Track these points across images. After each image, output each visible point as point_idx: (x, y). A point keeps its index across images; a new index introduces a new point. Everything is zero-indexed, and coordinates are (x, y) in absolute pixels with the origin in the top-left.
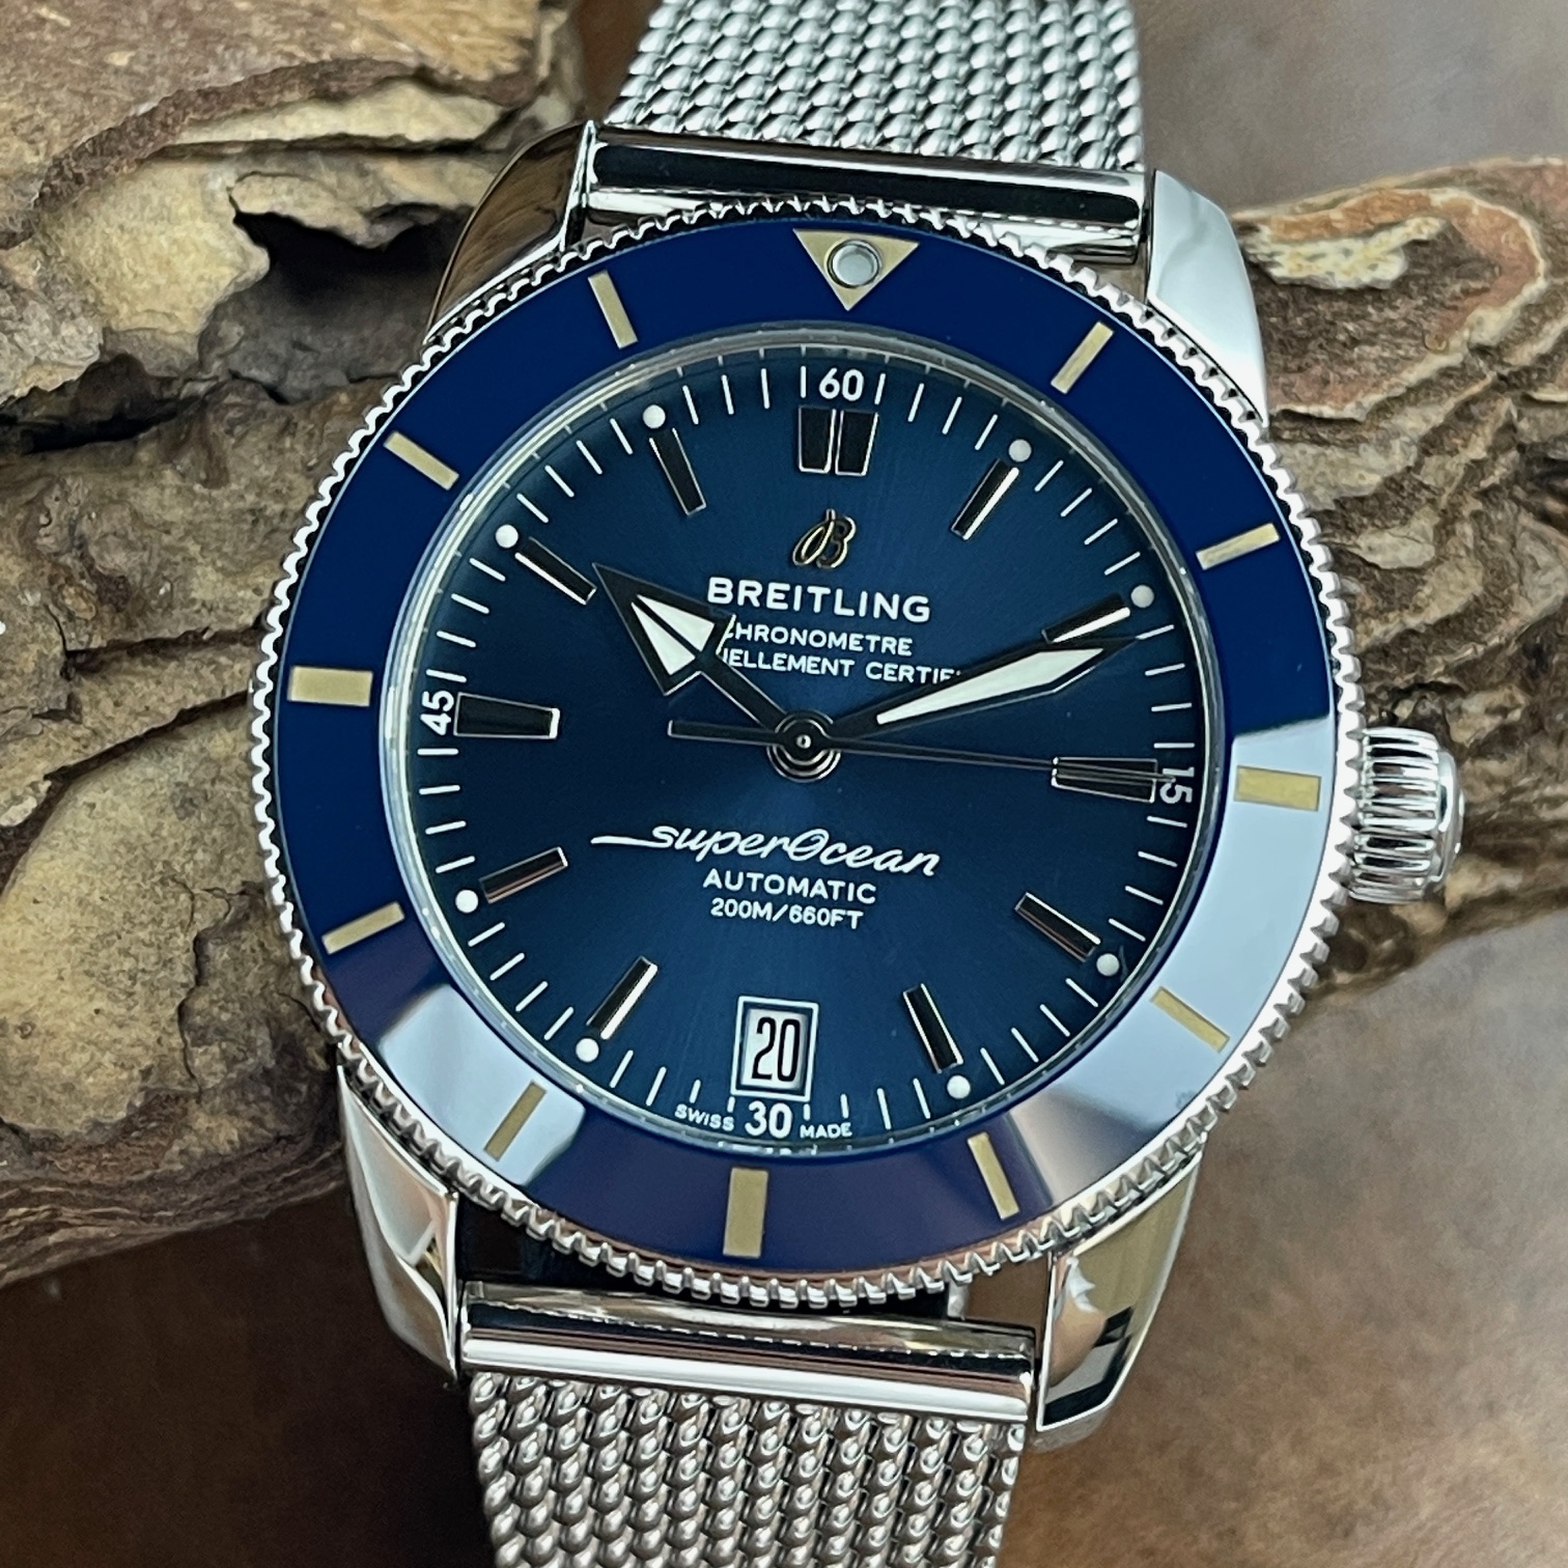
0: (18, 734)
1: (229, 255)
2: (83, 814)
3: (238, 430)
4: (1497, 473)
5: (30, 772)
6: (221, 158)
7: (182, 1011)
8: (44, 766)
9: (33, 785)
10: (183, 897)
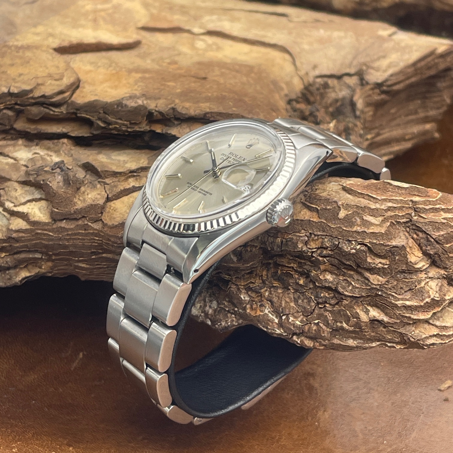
4: (403, 220)
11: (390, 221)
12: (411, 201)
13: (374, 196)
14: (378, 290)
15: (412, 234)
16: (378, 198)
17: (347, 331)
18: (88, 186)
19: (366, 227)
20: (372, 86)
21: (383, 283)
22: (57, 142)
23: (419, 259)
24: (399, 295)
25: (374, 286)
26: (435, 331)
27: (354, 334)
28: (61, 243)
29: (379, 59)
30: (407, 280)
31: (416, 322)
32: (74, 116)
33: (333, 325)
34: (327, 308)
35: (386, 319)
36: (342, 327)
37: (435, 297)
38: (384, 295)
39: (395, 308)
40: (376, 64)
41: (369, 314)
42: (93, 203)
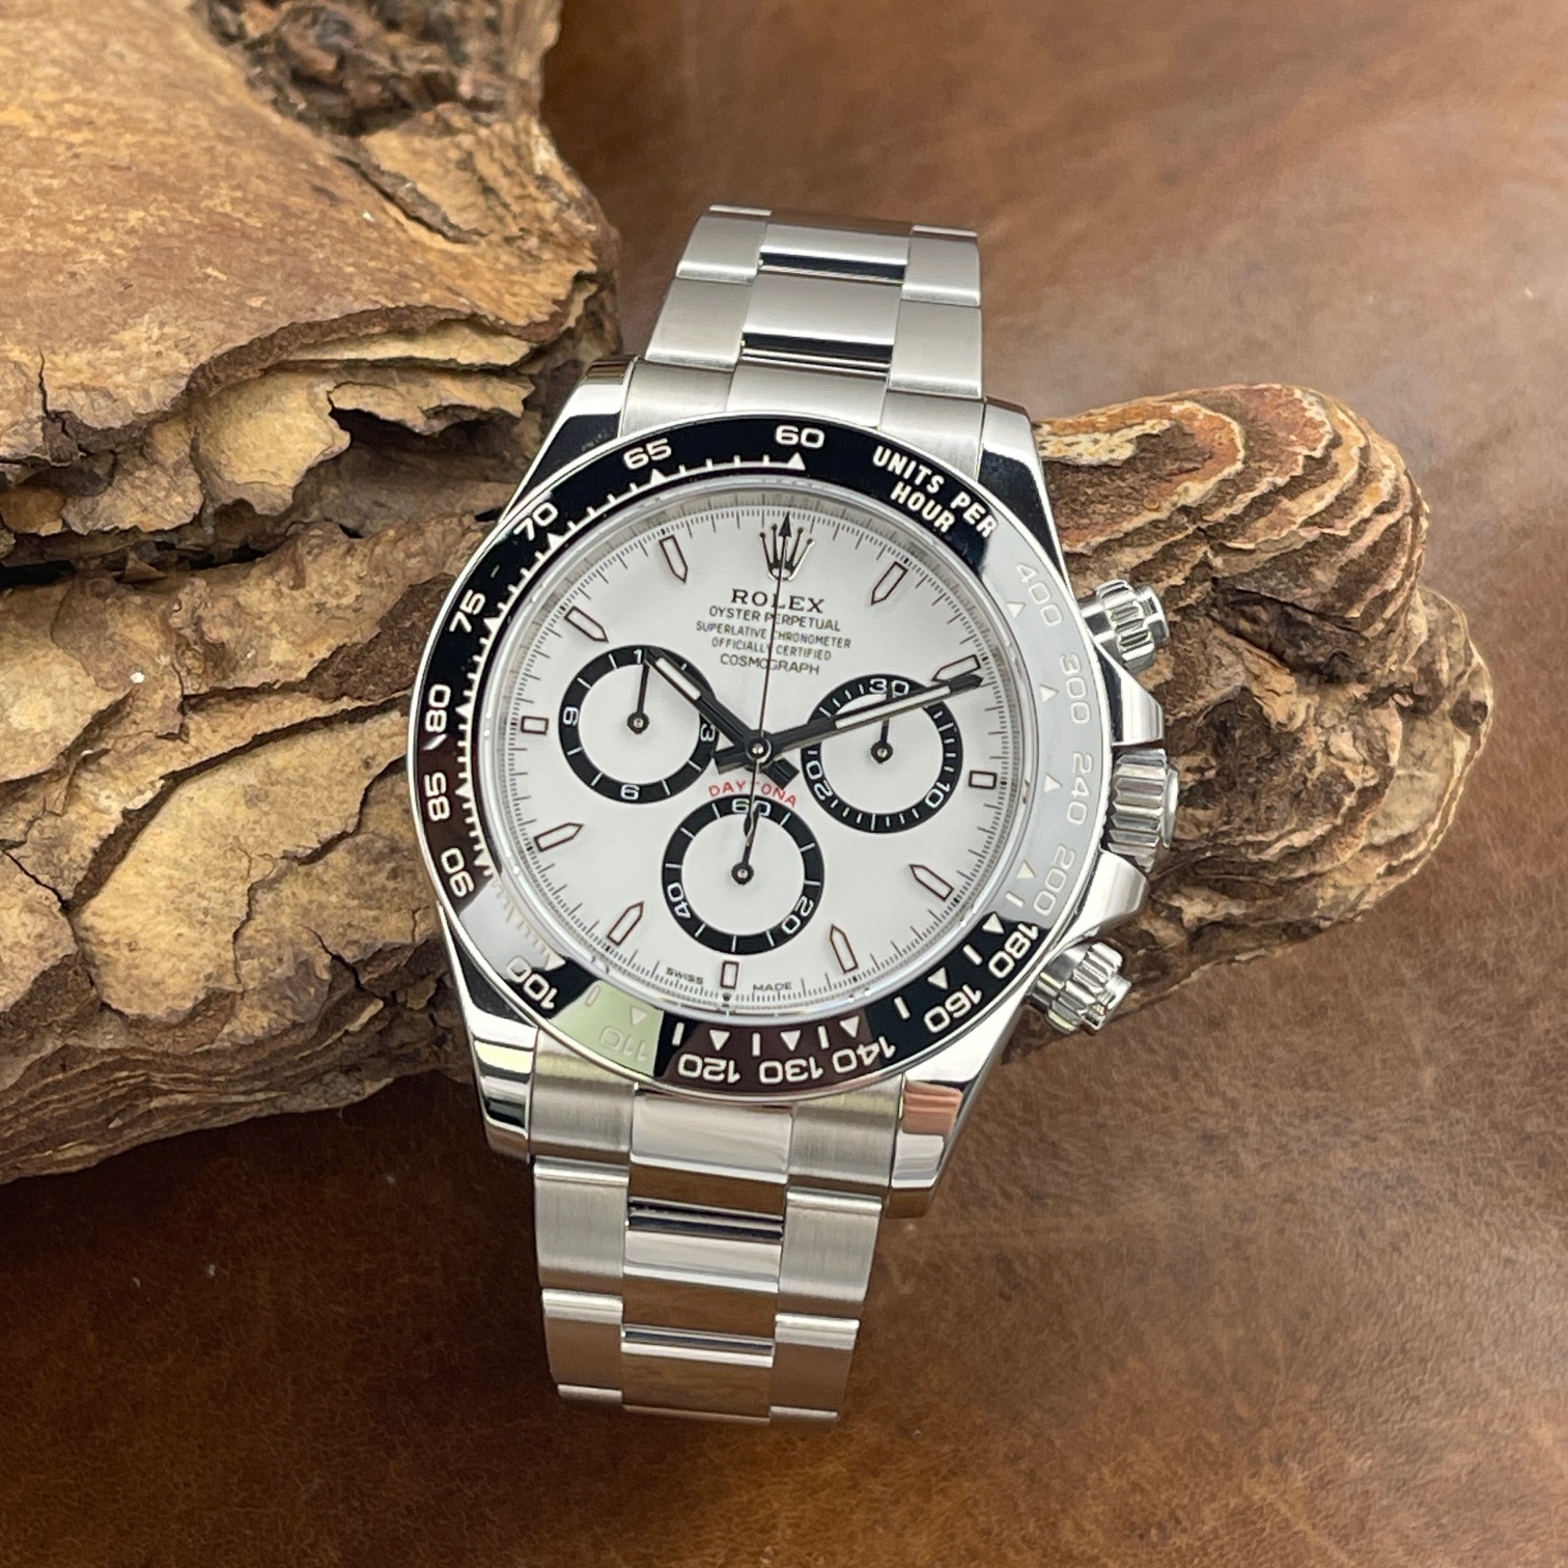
0: (143, 749)
1: (322, 435)
2: (184, 805)
3: (316, 551)
4: (1194, 596)
5: (152, 774)
6: (326, 371)
7: (236, 935)
8: (161, 770)
9: (152, 783)
10: (245, 860)
12: (1182, 508)
21: (1216, 825)
23: (1293, 697)
24: (1267, 830)
35: (1237, 911)
37: (1365, 780)
38: (1222, 854)
39: (1262, 873)
41: (1181, 920)
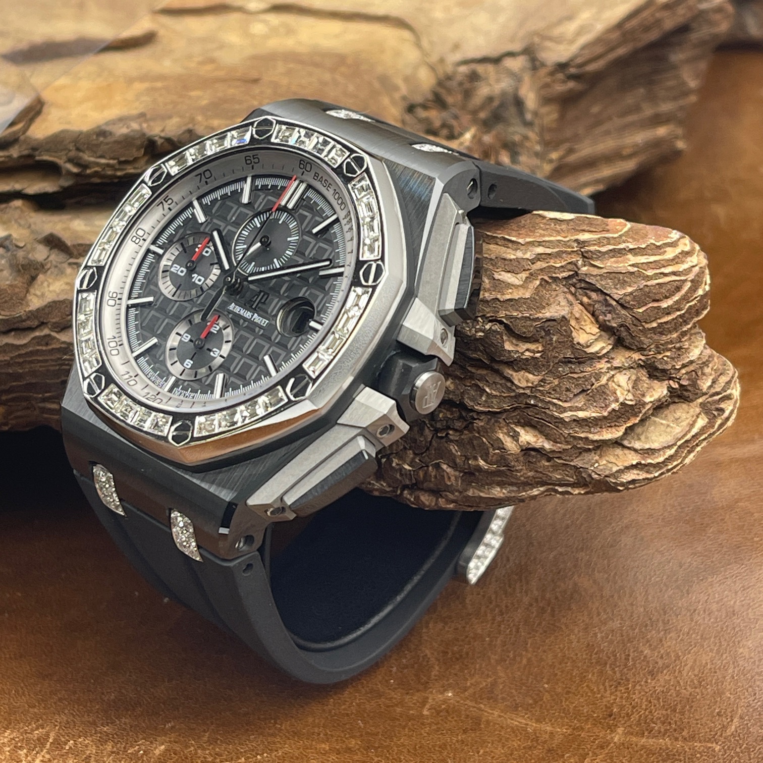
11: (540, 277)
12: (577, 241)
13: (514, 239)
14: (529, 396)
15: (580, 297)
16: (520, 241)
17: (486, 471)
18: (52, 273)
19: (499, 292)
20: (550, 69)
21: (535, 383)
22: (6, 208)
23: (594, 337)
24: (566, 401)
25: (522, 391)
26: (634, 458)
27: (498, 476)
28: (11, 372)
29: (560, 21)
30: (575, 376)
31: (601, 446)
32: (30, 161)
33: (464, 464)
34: (451, 437)
35: (548, 446)
36: (479, 465)
37: (626, 399)
38: (540, 405)
39: (560, 425)
40: (557, 31)
41: (517, 441)
42: (57, 299)
